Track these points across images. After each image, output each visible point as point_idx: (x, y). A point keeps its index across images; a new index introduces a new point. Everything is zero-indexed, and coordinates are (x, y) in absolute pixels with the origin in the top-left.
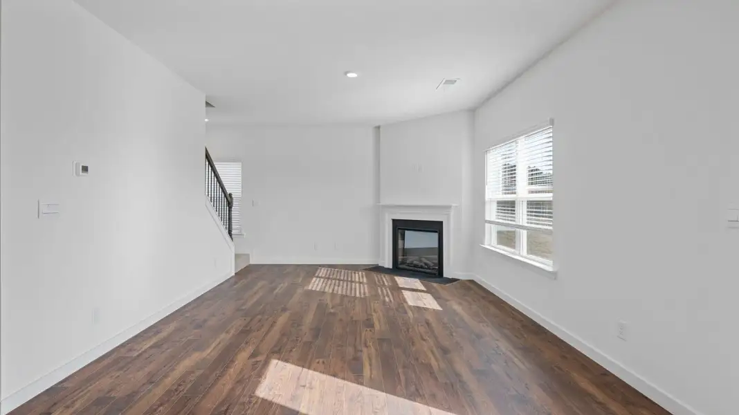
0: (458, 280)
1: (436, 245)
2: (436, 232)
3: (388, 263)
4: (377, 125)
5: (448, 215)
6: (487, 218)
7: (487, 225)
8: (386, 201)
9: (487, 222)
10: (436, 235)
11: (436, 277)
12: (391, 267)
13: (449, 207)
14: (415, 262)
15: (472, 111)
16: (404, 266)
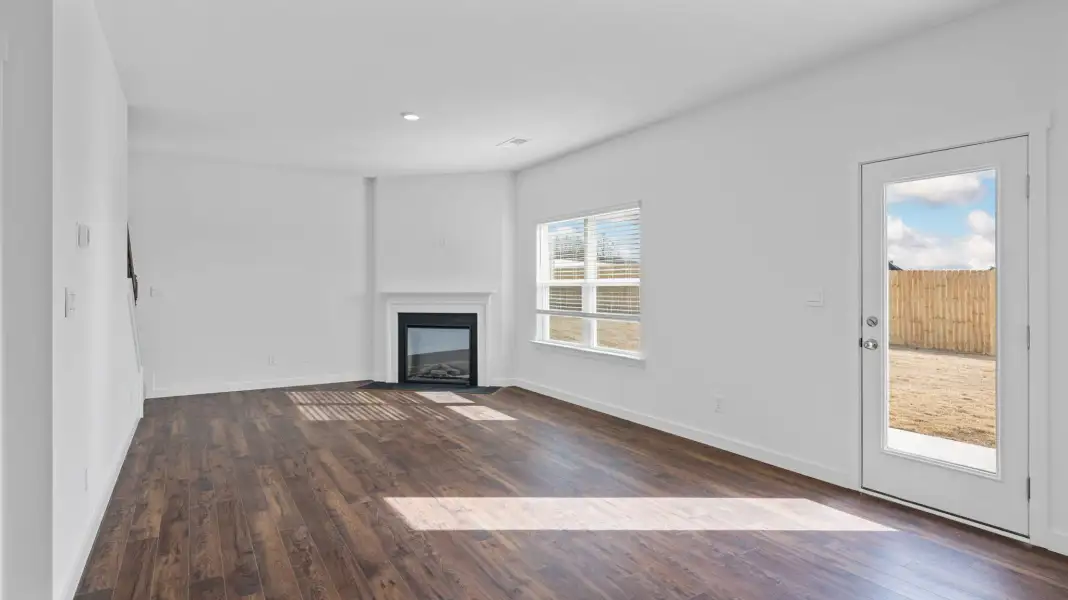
0: (499, 388)
1: (467, 347)
2: (468, 328)
3: (392, 376)
4: (373, 176)
5: (485, 306)
6: (539, 307)
7: (539, 316)
8: (386, 286)
9: (540, 312)
10: (466, 333)
11: (468, 387)
12: (397, 381)
13: (486, 295)
14: (433, 371)
15: (516, 174)
16: (417, 379)
